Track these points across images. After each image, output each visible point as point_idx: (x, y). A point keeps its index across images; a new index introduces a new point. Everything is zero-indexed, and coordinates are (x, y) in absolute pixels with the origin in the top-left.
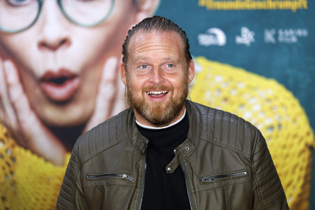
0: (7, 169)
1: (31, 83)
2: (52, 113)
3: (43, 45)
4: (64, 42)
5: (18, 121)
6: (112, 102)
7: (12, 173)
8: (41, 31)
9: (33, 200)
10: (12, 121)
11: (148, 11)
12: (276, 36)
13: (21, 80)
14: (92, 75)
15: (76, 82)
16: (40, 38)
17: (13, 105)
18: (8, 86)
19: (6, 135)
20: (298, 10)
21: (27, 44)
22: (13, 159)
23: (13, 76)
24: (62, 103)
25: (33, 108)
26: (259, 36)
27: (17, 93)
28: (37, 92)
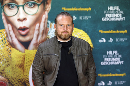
0: (9, 54)
1: (16, 30)
2: (21, 38)
3: (19, 20)
4: (25, 19)
5: (12, 40)
6: (38, 35)
7: (10, 54)
8: (18, 16)
9: (16, 62)
10: (10, 40)
11: (48, 11)
12: (83, 18)
13: (13, 29)
14: (32, 28)
15: (28, 30)
16: (18, 18)
17: (11, 36)
18: (9, 31)
19: (9, 44)
20: (89, 11)
21: (14, 20)
22: (11, 51)
23: (11, 28)
24: (24, 36)
25: (16, 37)
26: (78, 18)
27: (12, 33)
28: (17, 32)
